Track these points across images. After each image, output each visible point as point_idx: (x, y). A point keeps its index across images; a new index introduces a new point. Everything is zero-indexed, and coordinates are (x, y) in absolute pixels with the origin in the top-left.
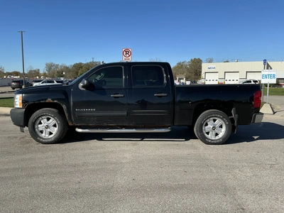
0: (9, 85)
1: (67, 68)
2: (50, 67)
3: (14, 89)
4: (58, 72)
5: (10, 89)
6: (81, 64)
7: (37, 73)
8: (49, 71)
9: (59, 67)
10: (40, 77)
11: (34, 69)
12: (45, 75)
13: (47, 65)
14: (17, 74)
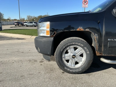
0: (14, 24)
1: (36, 18)
2: (29, 17)
3: (16, 26)
4: (32, 19)
5: (14, 26)
6: (41, 16)
7: (24, 20)
8: (28, 19)
9: (32, 17)
10: (25, 21)
11: (23, 18)
12: (27, 20)
13: (27, 16)
14: (16, 20)
